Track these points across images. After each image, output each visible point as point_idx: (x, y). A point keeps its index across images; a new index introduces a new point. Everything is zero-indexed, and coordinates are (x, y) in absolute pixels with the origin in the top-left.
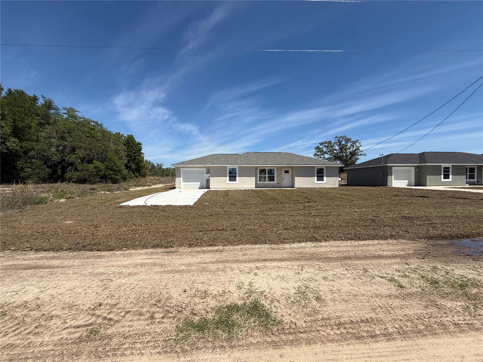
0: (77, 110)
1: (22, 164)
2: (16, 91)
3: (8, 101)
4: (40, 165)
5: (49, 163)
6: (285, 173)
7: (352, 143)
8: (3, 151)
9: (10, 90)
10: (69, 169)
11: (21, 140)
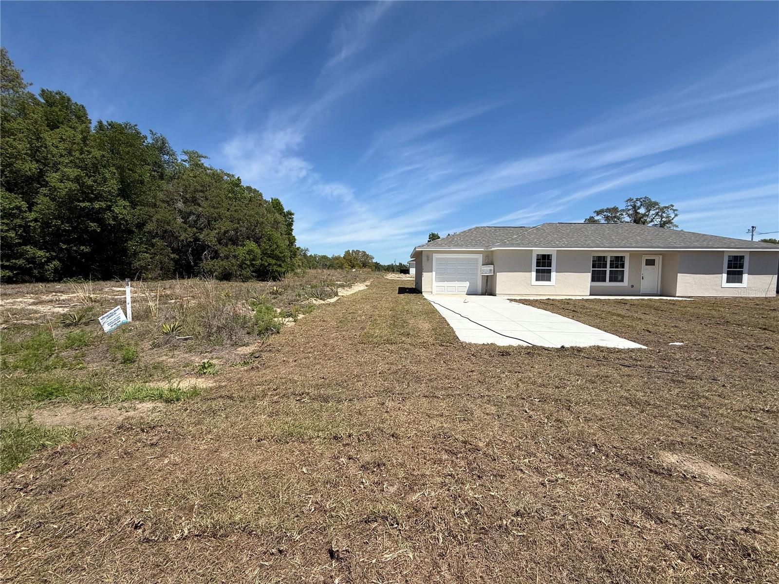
0: (204, 155)
1: (136, 245)
2: (110, 125)
3: (112, 135)
4: (162, 247)
5: (175, 245)
6: (647, 265)
7: (658, 211)
8: (109, 223)
9: (100, 125)
10: (205, 254)
11: (134, 205)
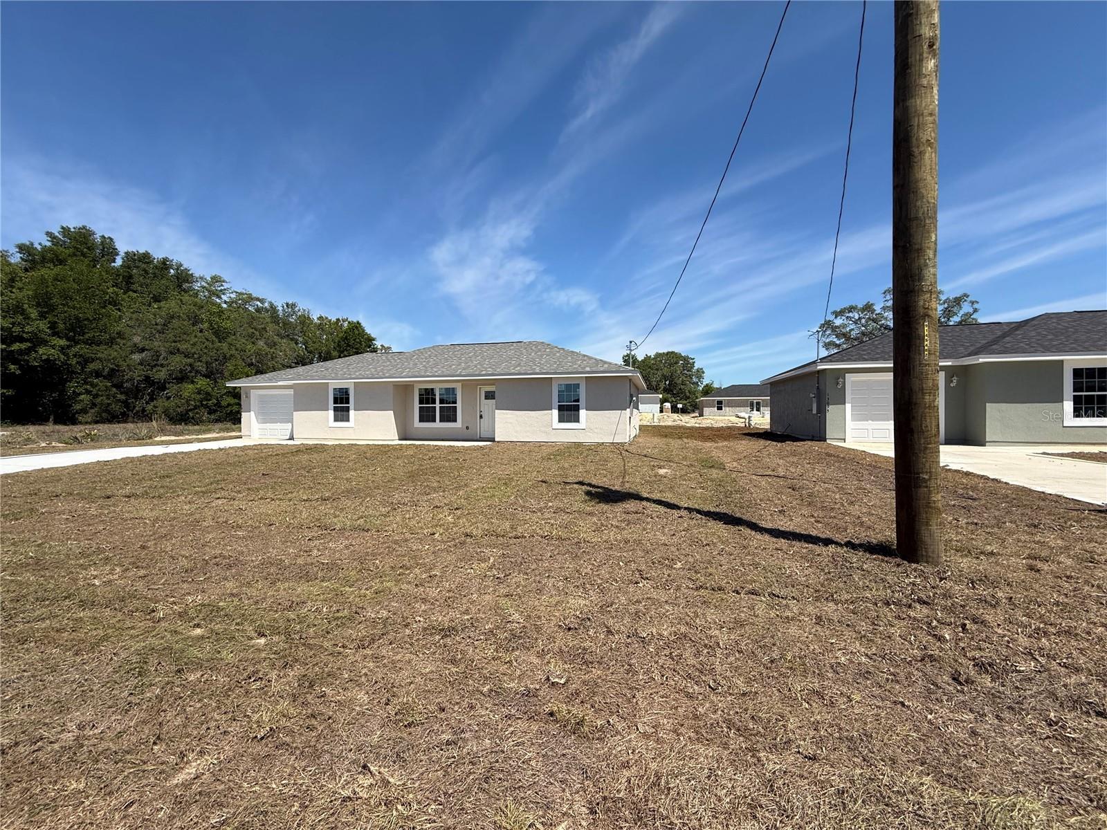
1: (76, 386)
6: (486, 399)
